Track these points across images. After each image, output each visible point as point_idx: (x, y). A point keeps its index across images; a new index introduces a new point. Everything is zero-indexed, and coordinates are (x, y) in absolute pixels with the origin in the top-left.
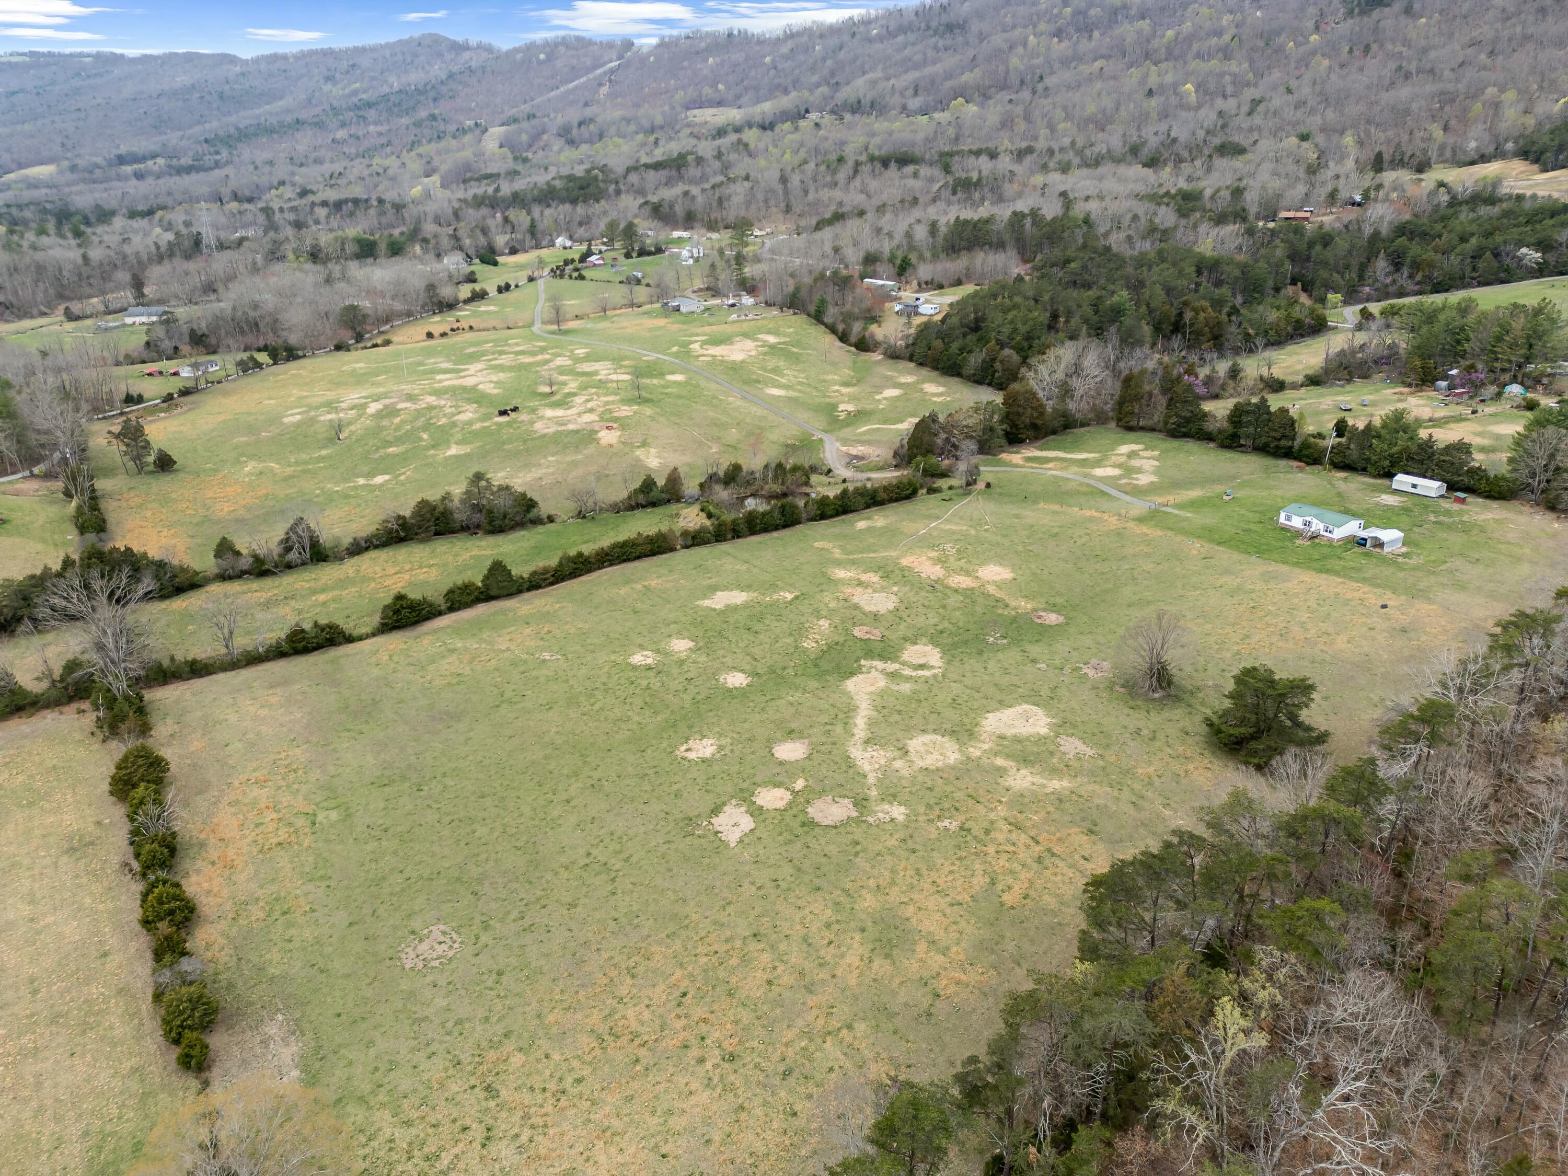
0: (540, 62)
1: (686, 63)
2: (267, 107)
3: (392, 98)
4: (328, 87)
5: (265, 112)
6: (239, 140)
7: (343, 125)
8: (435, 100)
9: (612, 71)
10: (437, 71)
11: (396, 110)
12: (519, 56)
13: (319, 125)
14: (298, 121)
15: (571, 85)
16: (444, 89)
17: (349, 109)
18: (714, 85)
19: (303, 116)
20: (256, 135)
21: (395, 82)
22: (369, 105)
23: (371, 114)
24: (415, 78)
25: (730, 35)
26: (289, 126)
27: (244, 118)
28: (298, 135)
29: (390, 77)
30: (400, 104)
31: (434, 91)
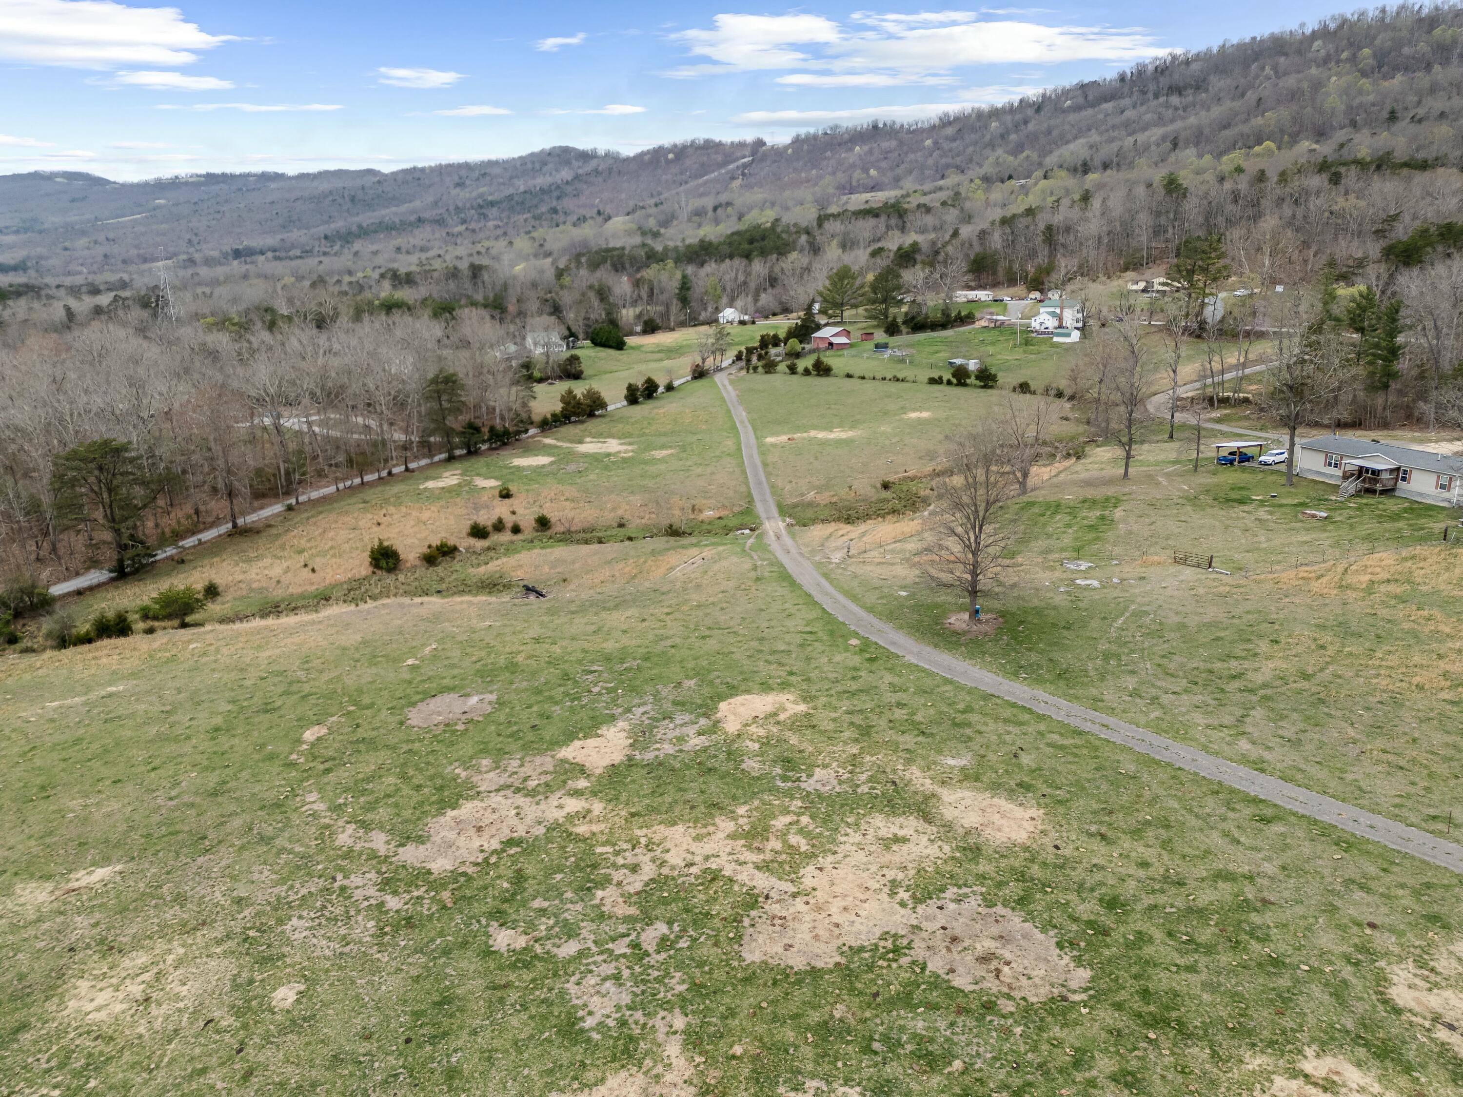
0: (669, 162)
1: (829, 154)
2: (394, 209)
3: (516, 198)
4: (455, 192)
5: (389, 213)
6: (358, 236)
7: (464, 222)
8: (558, 198)
9: (745, 166)
10: (566, 174)
11: (518, 208)
12: (647, 158)
13: (440, 222)
14: (419, 220)
15: (701, 181)
16: (569, 189)
17: (472, 208)
18: (866, 171)
19: (427, 215)
20: (376, 232)
21: (521, 185)
22: (492, 204)
23: (494, 212)
24: (541, 181)
25: (875, 127)
26: (411, 224)
27: (367, 218)
28: (416, 232)
29: (516, 182)
30: (523, 203)
31: (559, 191)
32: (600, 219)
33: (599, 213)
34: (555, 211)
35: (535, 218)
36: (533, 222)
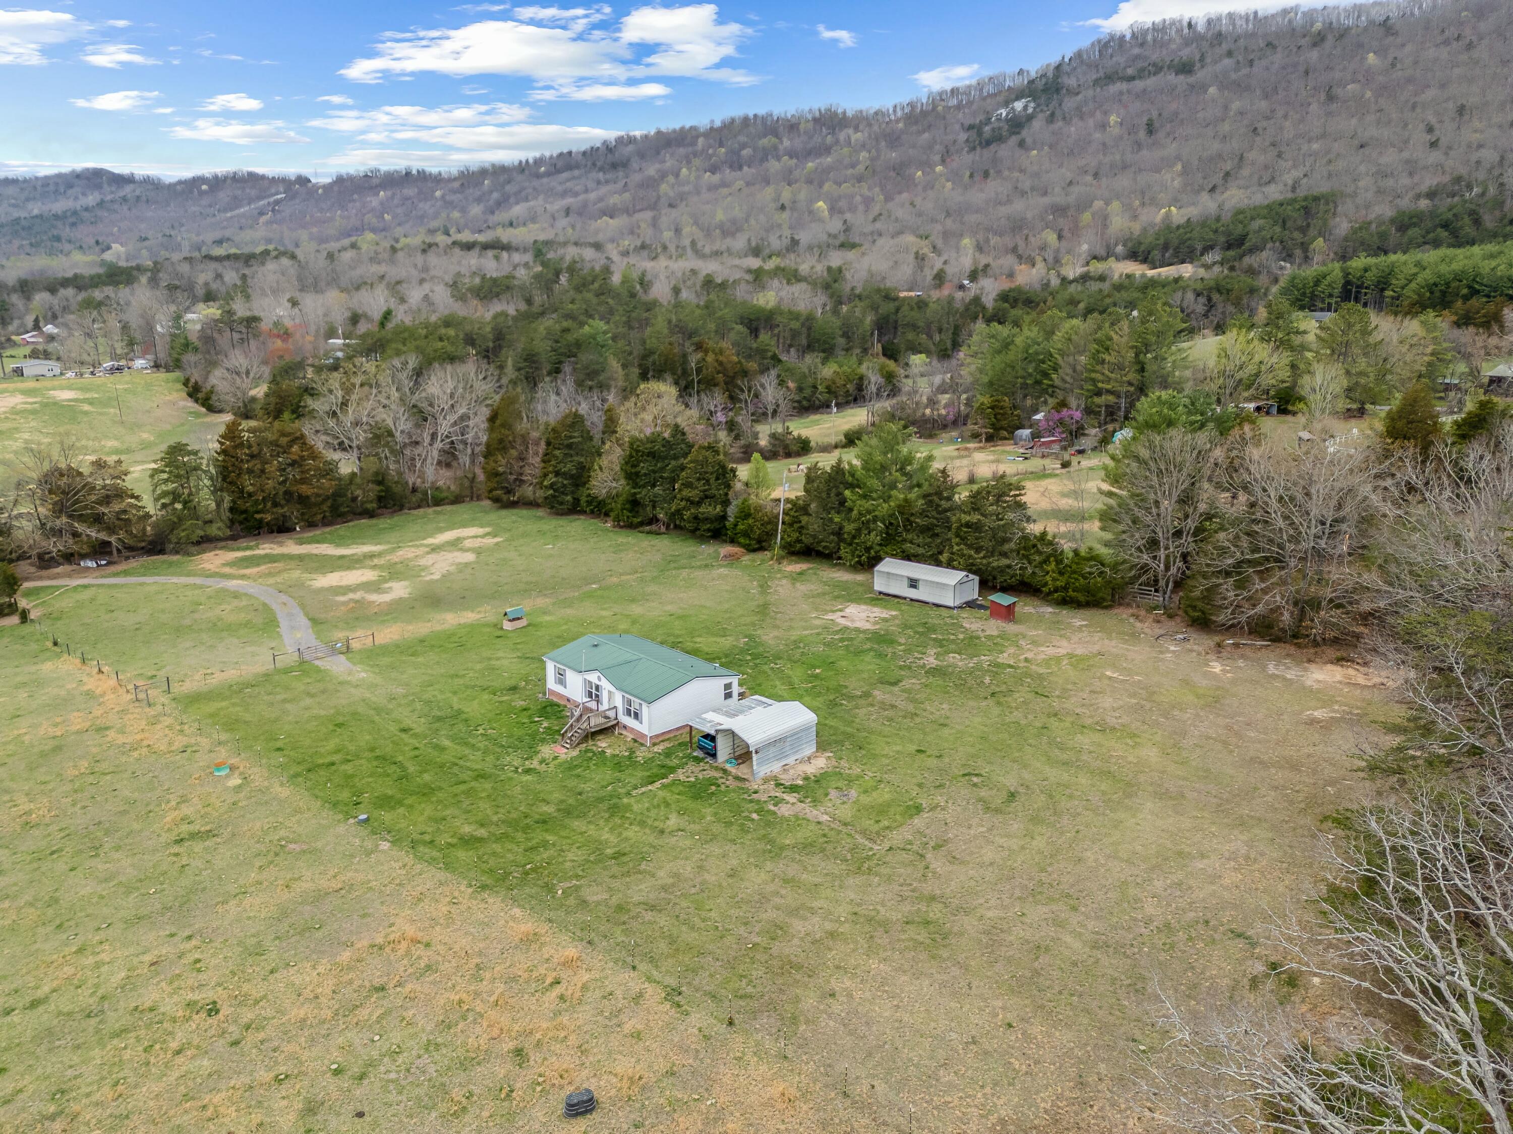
0: (202, 193)
1: (357, 196)
3: (23, 223)
8: (69, 225)
9: (277, 202)
10: (91, 199)
11: (20, 233)
12: (181, 187)
15: (229, 215)
16: (87, 216)
21: (36, 209)
24: (60, 206)
25: (408, 173)
29: (30, 205)
30: (30, 228)
31: (74, 218)
32: (97, 249)
33: (97, 243)
34: (58, 239)
35: (31, 245)
36: (28, 249)
